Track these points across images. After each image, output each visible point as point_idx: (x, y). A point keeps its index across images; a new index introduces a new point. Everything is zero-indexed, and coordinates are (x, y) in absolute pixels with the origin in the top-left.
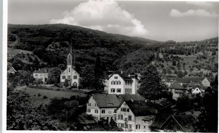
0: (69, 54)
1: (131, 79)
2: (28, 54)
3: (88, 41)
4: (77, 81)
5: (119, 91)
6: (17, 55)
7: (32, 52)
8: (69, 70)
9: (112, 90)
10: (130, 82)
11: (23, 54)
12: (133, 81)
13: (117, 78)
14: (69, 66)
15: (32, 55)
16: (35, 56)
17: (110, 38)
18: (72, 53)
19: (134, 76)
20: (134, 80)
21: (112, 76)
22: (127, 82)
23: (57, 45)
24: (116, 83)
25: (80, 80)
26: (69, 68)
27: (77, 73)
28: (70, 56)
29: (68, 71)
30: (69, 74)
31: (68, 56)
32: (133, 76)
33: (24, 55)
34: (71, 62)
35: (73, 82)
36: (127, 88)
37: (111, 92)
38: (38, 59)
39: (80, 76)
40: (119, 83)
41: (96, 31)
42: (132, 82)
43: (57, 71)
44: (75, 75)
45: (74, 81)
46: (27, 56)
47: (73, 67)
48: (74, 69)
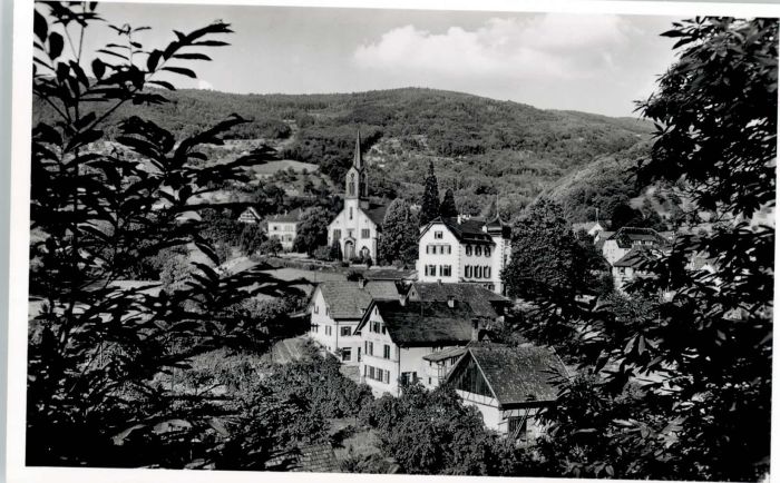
0: (352, 170)
1: (491, 239)
2: (305, 172)
3: (482, 133)
4: (370, 244)
5: (447, 272)
6: (276, 176)
7: (317, 166)
8: (351, 213)
9: (429, 271)
10: (483, 247)
11: (291, 170)
12: (494, 245)
13: (440, 236)
14: (351, 204)
15: (314, 174)
16: (323, 176)
17: (545, 122)
18: (358, 167)
19: (500, 229)
20: (498, 240)
21: (428, 229)
22: (474, 247)
23: (394, 146)
24: (438, 249)
25: (378, 240)
26: (351, 209)
27: (370, 222)
28: (353, 175)
29: (349, 216)
30: (351, 225)
31: (348, 176)
32: (497, 231)
33: (296, 174)
34: (357, 191)
35: (359, 248)
36: (474, 264)
37: (426, 274)
38: (329, 183)
39: (379, 229)
40: (446, 249)
41: (505, 103)
42: (491, 247)
43: (321, 216)
44: (365, 227)
45: (361, 243)
46: (302, 177)
47: (360, 206)
48: (363, 210)
